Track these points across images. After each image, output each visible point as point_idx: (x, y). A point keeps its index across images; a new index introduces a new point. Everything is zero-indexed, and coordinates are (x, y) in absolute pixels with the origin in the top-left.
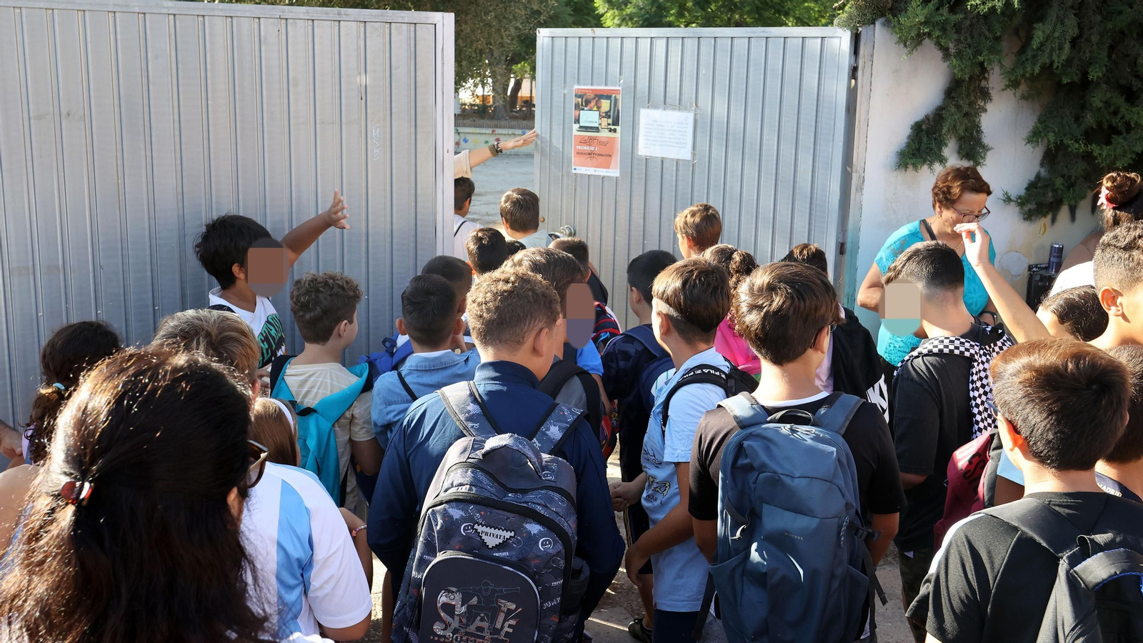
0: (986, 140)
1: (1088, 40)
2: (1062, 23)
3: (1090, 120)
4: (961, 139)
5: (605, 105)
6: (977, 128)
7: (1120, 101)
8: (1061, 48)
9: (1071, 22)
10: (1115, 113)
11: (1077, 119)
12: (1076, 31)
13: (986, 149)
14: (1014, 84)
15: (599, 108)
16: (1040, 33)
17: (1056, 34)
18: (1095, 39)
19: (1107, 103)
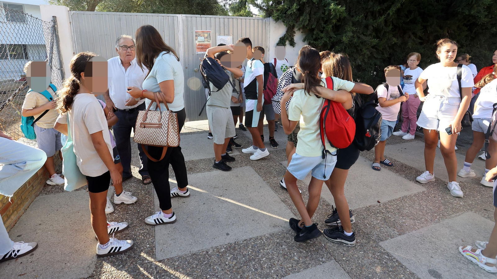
0: (295, 42)
1: (312, 20)
2: (306, 16)
3: (314, 37)
4: (289, 41)
5: (206, 35)
6: (293, 39)
7: (319, 33)
8: (306, 21)
9: (308, 16)
10: (319, 35)
11: (312, 37)
12: (309, 18)
13: (295, 43)
14: (299, 29)
15: (204, 36)
16: (301, 18)
17: (305, 19)
18: (313, 20)
19: (317, 33)
